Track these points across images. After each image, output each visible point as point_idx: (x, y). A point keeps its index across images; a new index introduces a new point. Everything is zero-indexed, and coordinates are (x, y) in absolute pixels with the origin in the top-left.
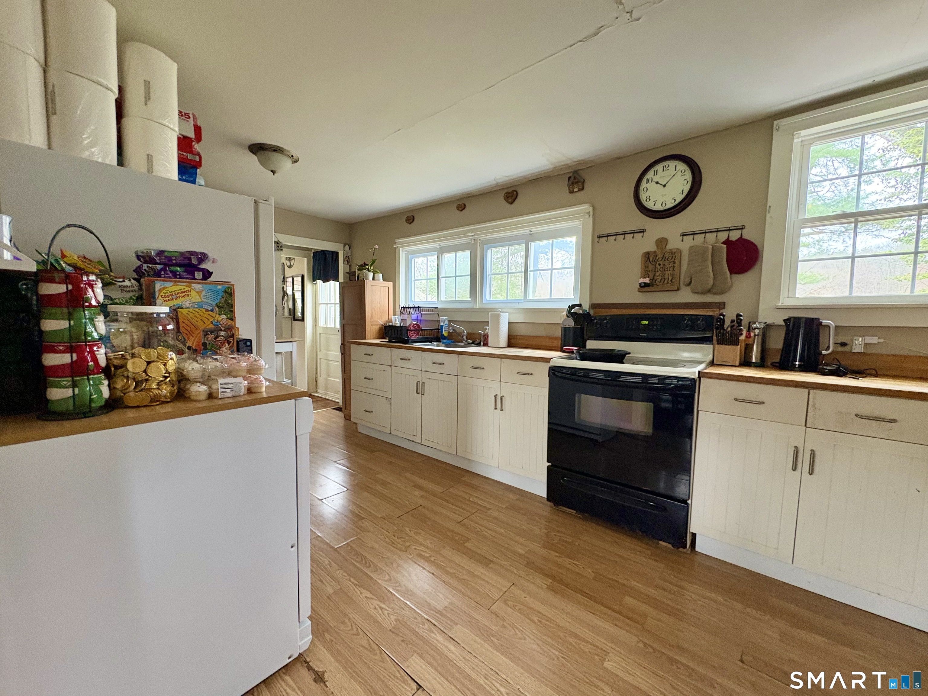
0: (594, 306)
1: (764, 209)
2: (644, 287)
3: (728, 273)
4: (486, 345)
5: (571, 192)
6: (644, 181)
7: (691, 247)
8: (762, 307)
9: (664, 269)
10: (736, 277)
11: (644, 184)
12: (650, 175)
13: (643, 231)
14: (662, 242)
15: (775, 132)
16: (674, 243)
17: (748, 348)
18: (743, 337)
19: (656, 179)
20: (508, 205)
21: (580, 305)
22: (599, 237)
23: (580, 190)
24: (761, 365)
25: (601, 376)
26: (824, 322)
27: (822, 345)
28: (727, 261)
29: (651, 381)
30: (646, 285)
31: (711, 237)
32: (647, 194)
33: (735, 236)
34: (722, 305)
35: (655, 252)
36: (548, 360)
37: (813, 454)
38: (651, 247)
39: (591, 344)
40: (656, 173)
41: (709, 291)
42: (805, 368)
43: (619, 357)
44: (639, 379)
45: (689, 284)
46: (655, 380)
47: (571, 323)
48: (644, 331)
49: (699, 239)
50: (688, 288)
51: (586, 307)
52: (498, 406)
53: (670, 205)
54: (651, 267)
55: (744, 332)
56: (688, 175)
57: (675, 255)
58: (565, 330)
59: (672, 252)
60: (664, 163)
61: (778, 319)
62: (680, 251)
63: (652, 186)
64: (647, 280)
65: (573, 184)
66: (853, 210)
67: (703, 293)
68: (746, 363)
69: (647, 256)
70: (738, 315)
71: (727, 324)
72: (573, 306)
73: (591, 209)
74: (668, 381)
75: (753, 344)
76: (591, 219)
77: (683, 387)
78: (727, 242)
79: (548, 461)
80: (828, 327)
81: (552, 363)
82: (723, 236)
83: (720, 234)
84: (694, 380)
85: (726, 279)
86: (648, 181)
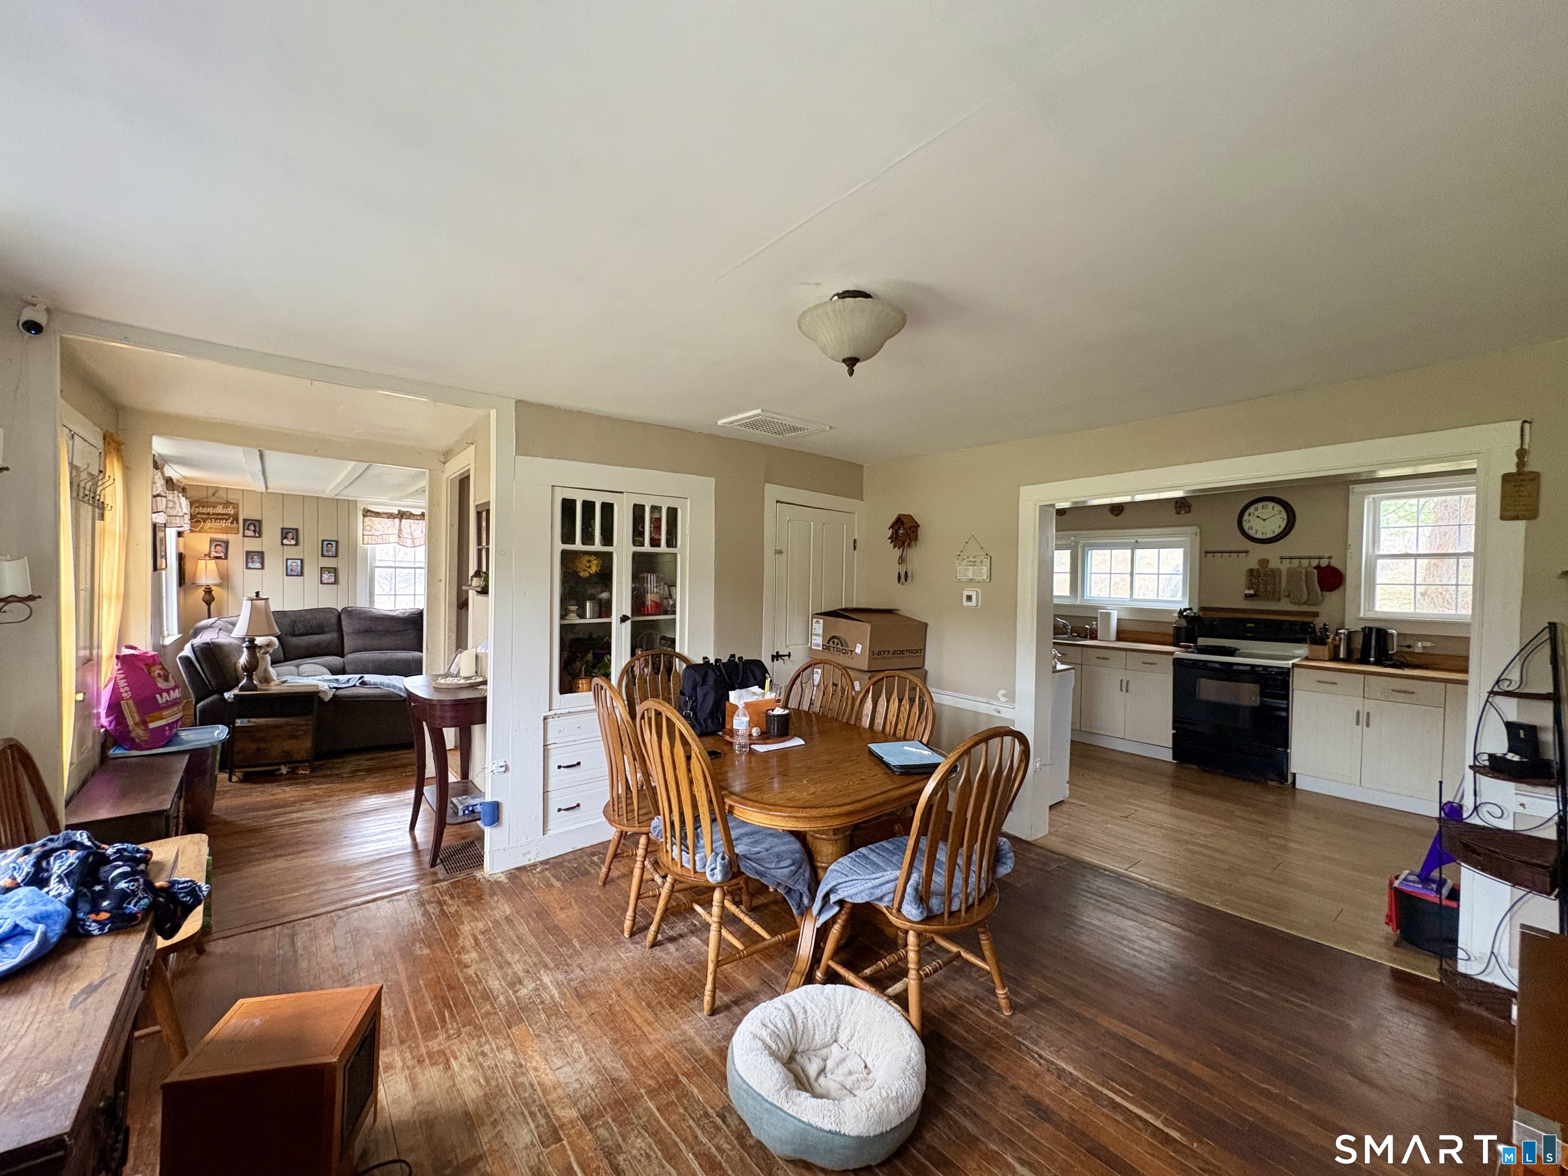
0: (1202, 609)
1: (1346, 547)
2: (1248, 597)
3: (1319, 590)
4: (1095, 638)
5: (1178, 513)
6: (1247, 514)
7: (1289, 569)
8: (1347, 617)
9: (1265, 584)
10: (1326, 593)
11: (1246, 517)
12: (1252, 509)
13: (1247, 552)
14: (1264, 562)
15: (1351, 494)
16: (1274, 564)
17: (1337, 648)
18: (1330, 640)
19: (1257, 514)
20: (1113, 517)
21: (1190, 609)
22: (1207, 552)
23: (1186, 512)
24: (1348, 660)
25: (1217, 666)
26: (1390, 631)
27: (1390, 646)
28: (1319, 582)
29: (1258, 669)
30: (1251, 596)
31: (1305, 563)
32: (1250, 524)
33: (1324, 563)
34: (1316, 614)
35: (1258, 570)
36: (1172, 653)
37: (1368, 714)
38: (1254, 565)
39: (1202, 641)
40: (1256, 509)
41: (1305, 603)
42: (1377, 663)
43: (1231, 652)
44: (1248, 668)
45: (1288, 596)
46: (1261, 669)
47: (1184, 623)
48: (1249, 632)
49: (1295, 563)
50: (1287, 599)
51: (1196, 610)
52: (1124, 689)
53: (1269, 536)
54: (1254, 581)
55: (1332, 637)
56: (1284, 514)
57: (1275, 573)
58: (1177, 629)
59: (1272, 571)
60: (1264, 503)
61: (1358, 627)
62: (1279, 570)
63: (1253, 518)
64: (1252, 592)
65: (1180, 507)
66: (1415, 552)
67: (1299, 604)
68: (1335, 658)
69: (1251, 572)
70: (1325, 625)
71: (1317, 630)
72: (1185, 610)
73: (1198, 530)
74: (1270, 669)
75: (1339, 645)
76: (1198, 538)
77: (1280, 674)
78: (1318, 567)
79: (1174, 728)
80: (1392, 634)
81: (1175, 656)
82: (1315, 563)
83: (1312, 560)
84: (1289, 669)
85: (1317, 594)
86: (1250, 515)
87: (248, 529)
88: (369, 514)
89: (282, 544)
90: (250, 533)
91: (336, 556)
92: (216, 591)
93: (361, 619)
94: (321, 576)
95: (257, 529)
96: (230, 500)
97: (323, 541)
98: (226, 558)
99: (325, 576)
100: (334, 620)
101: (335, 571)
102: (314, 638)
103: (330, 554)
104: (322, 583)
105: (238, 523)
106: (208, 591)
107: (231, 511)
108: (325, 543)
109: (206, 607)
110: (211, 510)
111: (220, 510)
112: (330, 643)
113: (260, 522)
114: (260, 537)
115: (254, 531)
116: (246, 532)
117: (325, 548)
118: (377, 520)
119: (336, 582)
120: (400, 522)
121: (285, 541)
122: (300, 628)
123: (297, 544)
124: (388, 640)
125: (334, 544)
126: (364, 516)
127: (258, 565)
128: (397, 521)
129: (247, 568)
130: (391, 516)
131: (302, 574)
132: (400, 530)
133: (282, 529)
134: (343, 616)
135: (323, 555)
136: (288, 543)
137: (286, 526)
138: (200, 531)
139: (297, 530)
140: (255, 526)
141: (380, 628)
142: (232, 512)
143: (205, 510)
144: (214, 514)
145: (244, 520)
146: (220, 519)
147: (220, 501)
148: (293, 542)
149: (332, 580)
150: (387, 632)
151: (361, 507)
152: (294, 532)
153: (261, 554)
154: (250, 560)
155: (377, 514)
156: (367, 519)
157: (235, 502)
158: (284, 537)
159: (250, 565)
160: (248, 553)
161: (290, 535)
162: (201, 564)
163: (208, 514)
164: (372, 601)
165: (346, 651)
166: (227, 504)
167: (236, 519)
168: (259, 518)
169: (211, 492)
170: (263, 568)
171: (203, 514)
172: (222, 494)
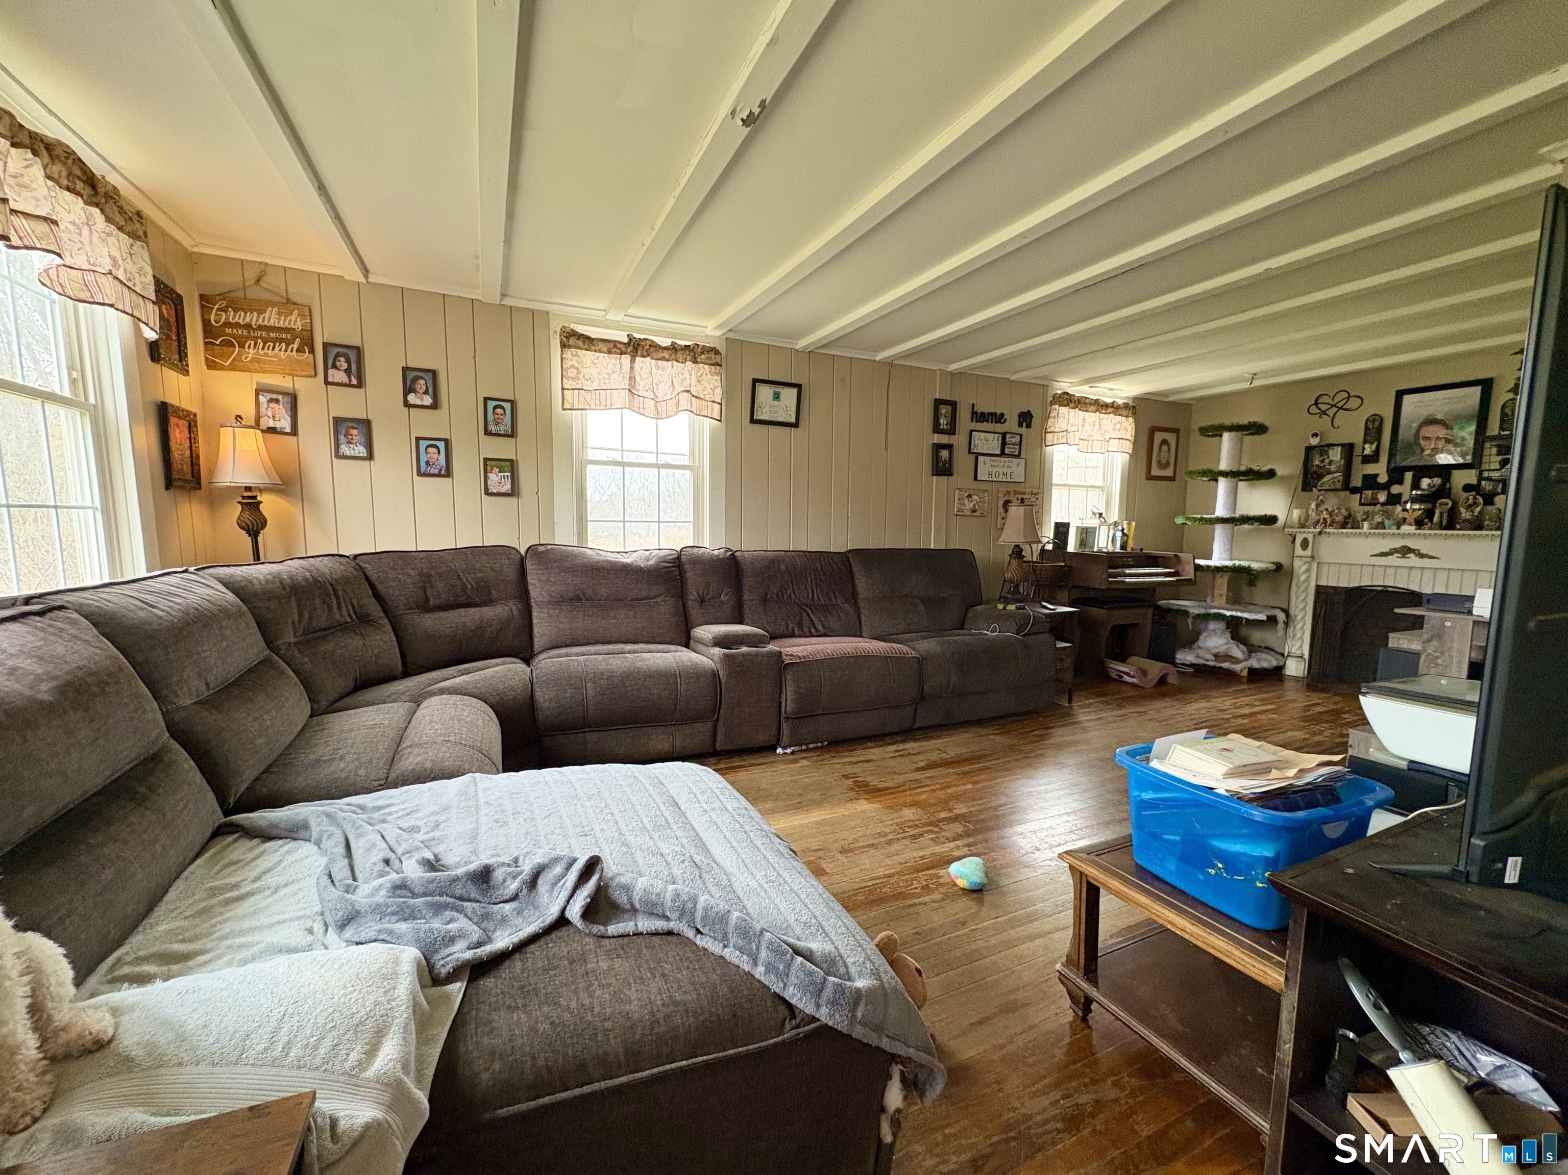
87: (334, 366)
88: (572, 341)
89: (407, 404)
90: (338, 376)
91: (512, 435)
92: (269, 504)
93: (566, 570)
94: (486, 478)
95: (354, 367)
96: (294, 298)
97: (486, 399)
98: (294, 432)
99: (493, 477)
100: (511, 573)
101: (511, 467)
102: (469, 616)
103: (502, 429)
104: (487, 493)
105: (312, 351)
106: (251, 504)
107: (295, 322)
108: (491, 404)
109: (249, 540)
110: (252, 318)
111: (271, 318)
112: (505, 625)
113: (358, 350)
114: (360, 385)
115: (348, 371)
116: (331, 372)
117: (490, 417)
118: (587, 356)
119: (514, 492)
120: (633, 361)
121: (412, 398)
122: (441, 590)
123: (435, 406)
124: (621, 620)
125: (507, 406)
126: (563, 346)
127: (361, 451)
128: (626, 359)
129: (339, 456)
130: (613, 347)
131: (447, 473)
132: (632, 379)
133: (405, 370)
134: (529, 565)
135: (487, 433)
136: (419, 402)
137: (411, 364)
138: (233, 368)
139: (434, 373)
140: (348, 361)
141: (603, 591)
142: (298, 326)
143: (241, 318)
144: (260, 328)
145: (326, 345)
146: (275, 341)
147: (271, 297)
148: (428, 401)
149: (507, 487)
150: (618, 600)
151: (555, 326)
152: (429, 377)
153: (366, 425)
154: (342, 438)
155: (588, 342)
156: (568, 353)
157: (305, 301)
158: (408, 389)
159: (345, 449)
160: (338, 422)
161: (421, 385)
162: (226, 435)
163: (248, 326)
164: (582, 532)
165: (538, 642)
166: (287, 304)
167: (308, 343)
168: (357, 343)
169: (251, 275)
170: (370, 457)
171: (237, 325)
172: (274, 282)
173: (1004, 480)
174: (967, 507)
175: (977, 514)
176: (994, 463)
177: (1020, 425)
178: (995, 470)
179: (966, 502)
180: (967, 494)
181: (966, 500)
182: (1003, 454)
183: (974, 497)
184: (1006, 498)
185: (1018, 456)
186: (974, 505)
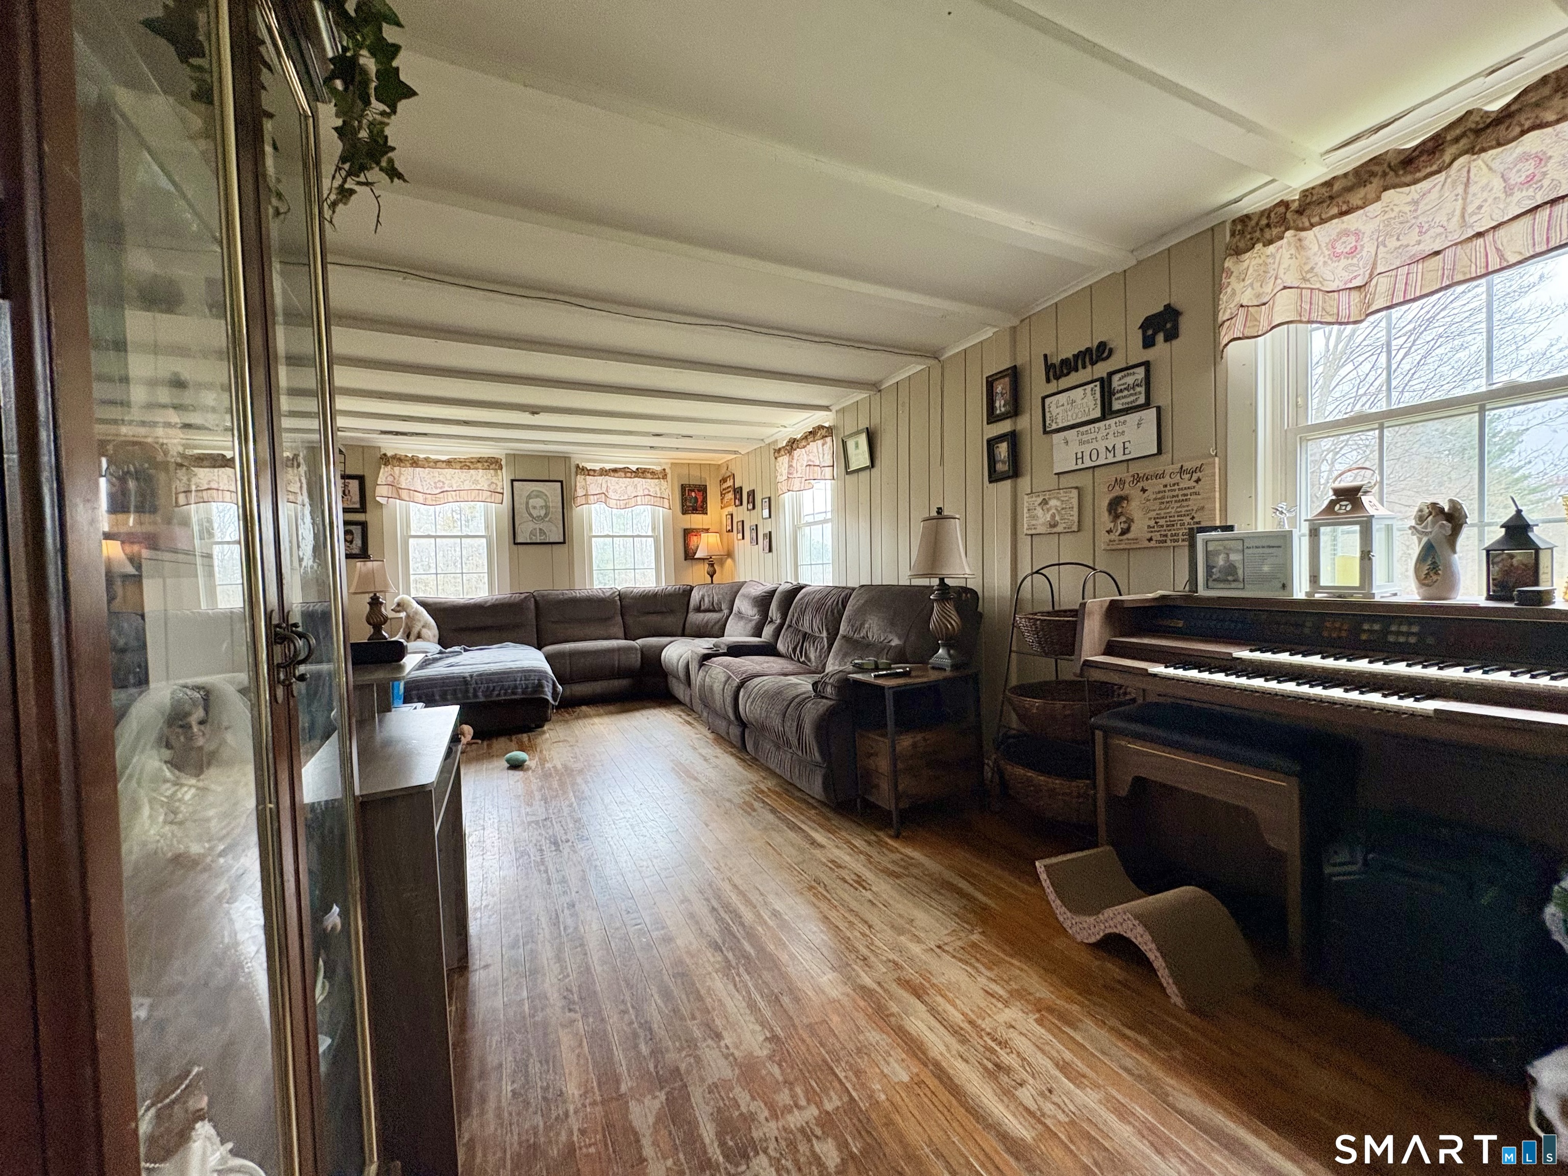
87: (737, 498)
90: (738, 502)
97: (763, 499)
98: (732, 530)
119: (771, 550)
123: (754, 508)
125: (767, 501)
127: (742, 535)
131: (757, 542)
136: (750, 508)
139: (754, 491)
148: (752, 506)
152: (753, 495)
153: (743, 523)
158: (748, 502)
159: (739, 536)
160: (738, 523)
161: (751, 499)
170: (743, 538)
173: (1111, 459)
174: (1041, 521)
175: (1059, 529)
176: (1085, 438)
177: (1148, 343)
178: (1087, 449)
179: (1039, 512)
180: (1040, 500)
181: (1039, 509)
182: (1107, 412)
183: (1053, 503)
184: (1117, 492)
185: (1147, 405)
186: (1053, 516)
